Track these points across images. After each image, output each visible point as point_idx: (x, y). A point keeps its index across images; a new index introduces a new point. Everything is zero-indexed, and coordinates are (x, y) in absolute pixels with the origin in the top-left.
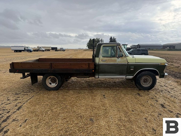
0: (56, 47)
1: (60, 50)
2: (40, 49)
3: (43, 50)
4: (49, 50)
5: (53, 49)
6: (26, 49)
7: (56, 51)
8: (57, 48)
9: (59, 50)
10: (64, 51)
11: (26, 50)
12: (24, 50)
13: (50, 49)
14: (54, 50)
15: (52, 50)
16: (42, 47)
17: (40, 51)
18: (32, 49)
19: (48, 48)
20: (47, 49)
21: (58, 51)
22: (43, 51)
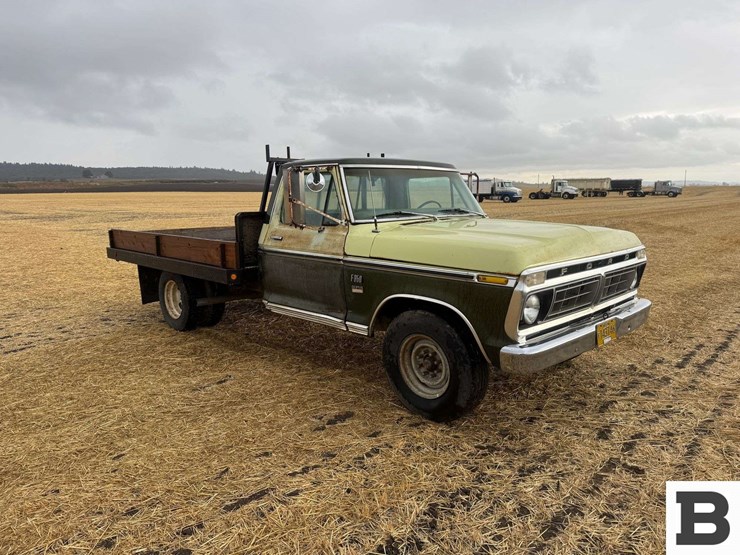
0: (637, 178)
1: (653, 194)
2: (559, 191)
3: (571, 192)
4: (599, 193)
5: (619, 186)
6: (498, 189)
7: (635, 196)
8: (637, 183)
9: (646, 193)
10: (675, 195)
11: (497, 195)
12: (489, 192)
13: (607, 186)
14: (625, 193)
15: (616, 194)
16: (568, 180)
17: (558, 195)
18: (518, 190)
19: (597, 186)
20: (590, 191)
21: (643, 195)
22: (571, 196)
